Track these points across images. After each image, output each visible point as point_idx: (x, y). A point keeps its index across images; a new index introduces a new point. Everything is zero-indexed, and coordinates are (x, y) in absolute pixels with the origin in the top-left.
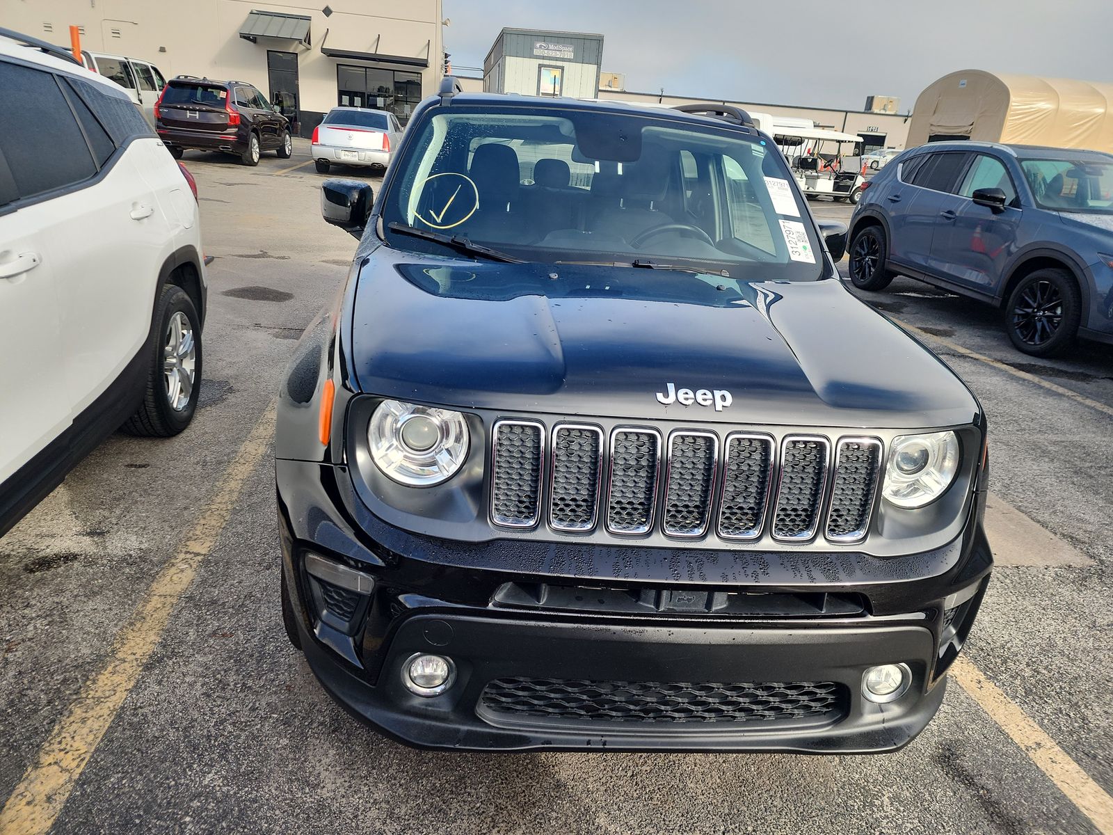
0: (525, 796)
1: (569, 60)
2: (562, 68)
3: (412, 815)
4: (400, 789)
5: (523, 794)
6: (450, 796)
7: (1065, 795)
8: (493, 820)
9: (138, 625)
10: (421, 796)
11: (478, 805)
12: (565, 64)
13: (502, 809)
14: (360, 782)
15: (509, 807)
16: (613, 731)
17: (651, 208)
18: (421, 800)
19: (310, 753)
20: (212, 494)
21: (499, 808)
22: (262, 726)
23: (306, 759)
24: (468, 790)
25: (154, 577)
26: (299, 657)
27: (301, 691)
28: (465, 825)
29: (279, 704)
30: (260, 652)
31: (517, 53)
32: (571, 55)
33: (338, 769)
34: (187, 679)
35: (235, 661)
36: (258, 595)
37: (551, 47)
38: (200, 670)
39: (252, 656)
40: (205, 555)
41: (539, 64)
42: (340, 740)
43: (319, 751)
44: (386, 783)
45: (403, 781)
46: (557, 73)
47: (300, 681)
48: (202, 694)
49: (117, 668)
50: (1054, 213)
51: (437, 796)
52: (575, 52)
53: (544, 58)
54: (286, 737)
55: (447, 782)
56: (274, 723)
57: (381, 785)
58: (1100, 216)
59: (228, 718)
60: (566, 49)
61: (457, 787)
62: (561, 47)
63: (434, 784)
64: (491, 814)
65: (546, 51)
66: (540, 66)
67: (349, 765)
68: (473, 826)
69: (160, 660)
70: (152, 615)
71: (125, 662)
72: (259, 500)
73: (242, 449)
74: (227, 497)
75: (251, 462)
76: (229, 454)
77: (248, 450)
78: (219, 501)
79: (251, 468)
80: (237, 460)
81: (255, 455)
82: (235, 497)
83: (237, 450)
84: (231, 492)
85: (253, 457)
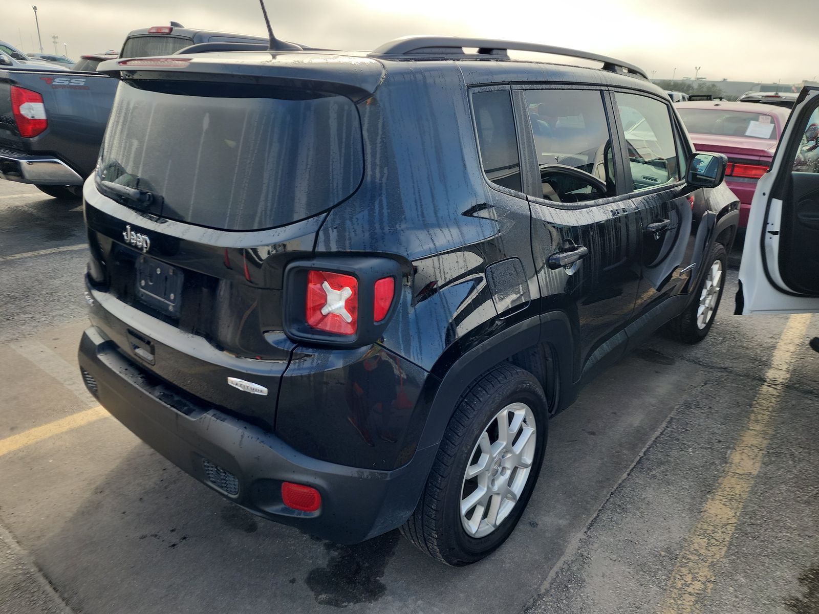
73: (758, 465)
74: (759, 417)
75: (746, 445)
76: (771, 463)
77: (751, 462)
78: (765, 417)
79: (744, 439)
80: (761, 452)
81: (743, 452)
82: (752, 416)
83: (764, 466)
84: (757, 421)
85: (745, 451)
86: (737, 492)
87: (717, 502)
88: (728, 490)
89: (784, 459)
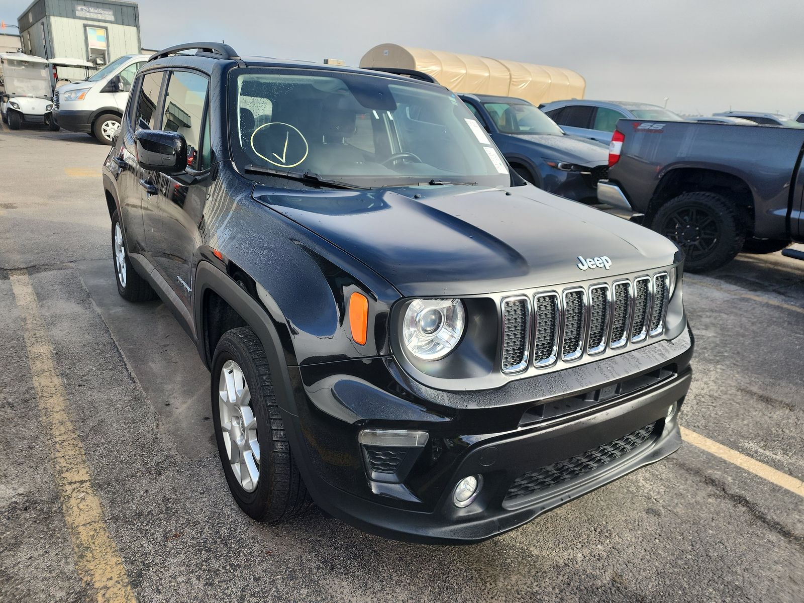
0: (484, 557)
1: (111, 22)
2: (106, 28)
3: (433, 599)
4: (411, 587)
5: (482, 557)
6: (444, 577)
7: (703, 450)
8: (482, 580)
9: (89, 555)
10: (428, 584)
11: (465, 574)
12: (108, 25)
13: (480, 570)
14: (382, 594)
15: (483, 568)
16: (569, 487)
17: (343, 142)
18: (430, 587)
19: (330, 591)
20: (46, 430)
21: (478, 571)
22: (276, 588)
23: (331, 596)
24: (450, 568)
25: (61, 512)
26: (254, 529)
27: (280, 552)
28: (469, 590)
29: (273, 568)
30: (220, 537)
31: (60, 14)
32: (112, 18)
33: (360, 592)
34: (179, 579)
35: (206, 551)
36: (173, 497)
37: (92, 10)
38: (183, 569)
39: (215, 542)
40: (89, 480)
41: (84, 24)
42: (342, 573)
43: (336, 587)
44: (399, 587)
45: (408, 581)
46: (102, 32)
47: (272, 546)
48: (205, 586)
49: (107, 596)
50: (510, 135)
51: (437, 580)
52: (115, 15)
53: (86, 19)
54: (302, 588)
55: (434, 569)
56: (282, 582)
57: (397, 590)
58: (532, 136)
59: (244, 593)
60: (106, 12)
61: (443, 570)
62: (100, 11)
63: (428, 574)
64: (477, 576)
65: (88, 14)
66: (85, 26)
67: (365, 587)
68: (474, 588)
69: (140, 575)
70: (94, 543)
71: (108, 588)
72: (96, 423)
73: (36, 384)
74: (62, 429)
75: (57, 394)
76: (27, 392)
77: (43, 384)
78: (57, 433)
79: (62, 398)
80: (40, 395)
81: (55, 387)
82: (70, 426)
83: (32, 386)
84: (62, 423)
85: (54, 389)
86: (37, 362)
87: (46, 352)
88: (44, 361)
89: (17, 400)
